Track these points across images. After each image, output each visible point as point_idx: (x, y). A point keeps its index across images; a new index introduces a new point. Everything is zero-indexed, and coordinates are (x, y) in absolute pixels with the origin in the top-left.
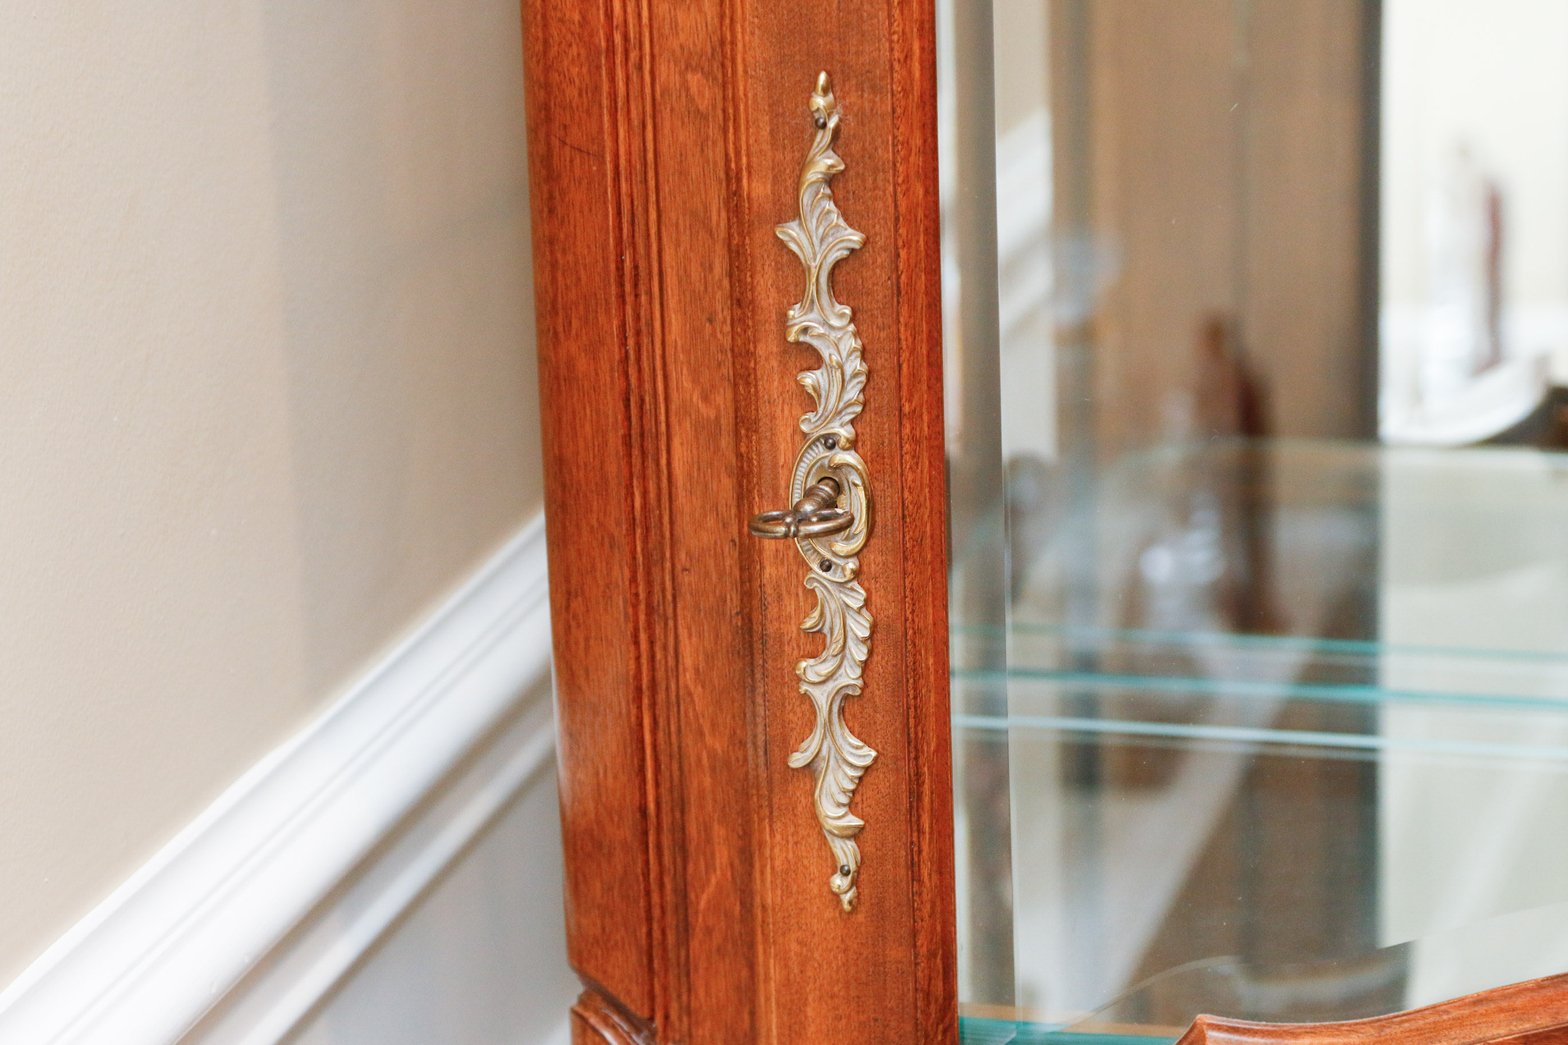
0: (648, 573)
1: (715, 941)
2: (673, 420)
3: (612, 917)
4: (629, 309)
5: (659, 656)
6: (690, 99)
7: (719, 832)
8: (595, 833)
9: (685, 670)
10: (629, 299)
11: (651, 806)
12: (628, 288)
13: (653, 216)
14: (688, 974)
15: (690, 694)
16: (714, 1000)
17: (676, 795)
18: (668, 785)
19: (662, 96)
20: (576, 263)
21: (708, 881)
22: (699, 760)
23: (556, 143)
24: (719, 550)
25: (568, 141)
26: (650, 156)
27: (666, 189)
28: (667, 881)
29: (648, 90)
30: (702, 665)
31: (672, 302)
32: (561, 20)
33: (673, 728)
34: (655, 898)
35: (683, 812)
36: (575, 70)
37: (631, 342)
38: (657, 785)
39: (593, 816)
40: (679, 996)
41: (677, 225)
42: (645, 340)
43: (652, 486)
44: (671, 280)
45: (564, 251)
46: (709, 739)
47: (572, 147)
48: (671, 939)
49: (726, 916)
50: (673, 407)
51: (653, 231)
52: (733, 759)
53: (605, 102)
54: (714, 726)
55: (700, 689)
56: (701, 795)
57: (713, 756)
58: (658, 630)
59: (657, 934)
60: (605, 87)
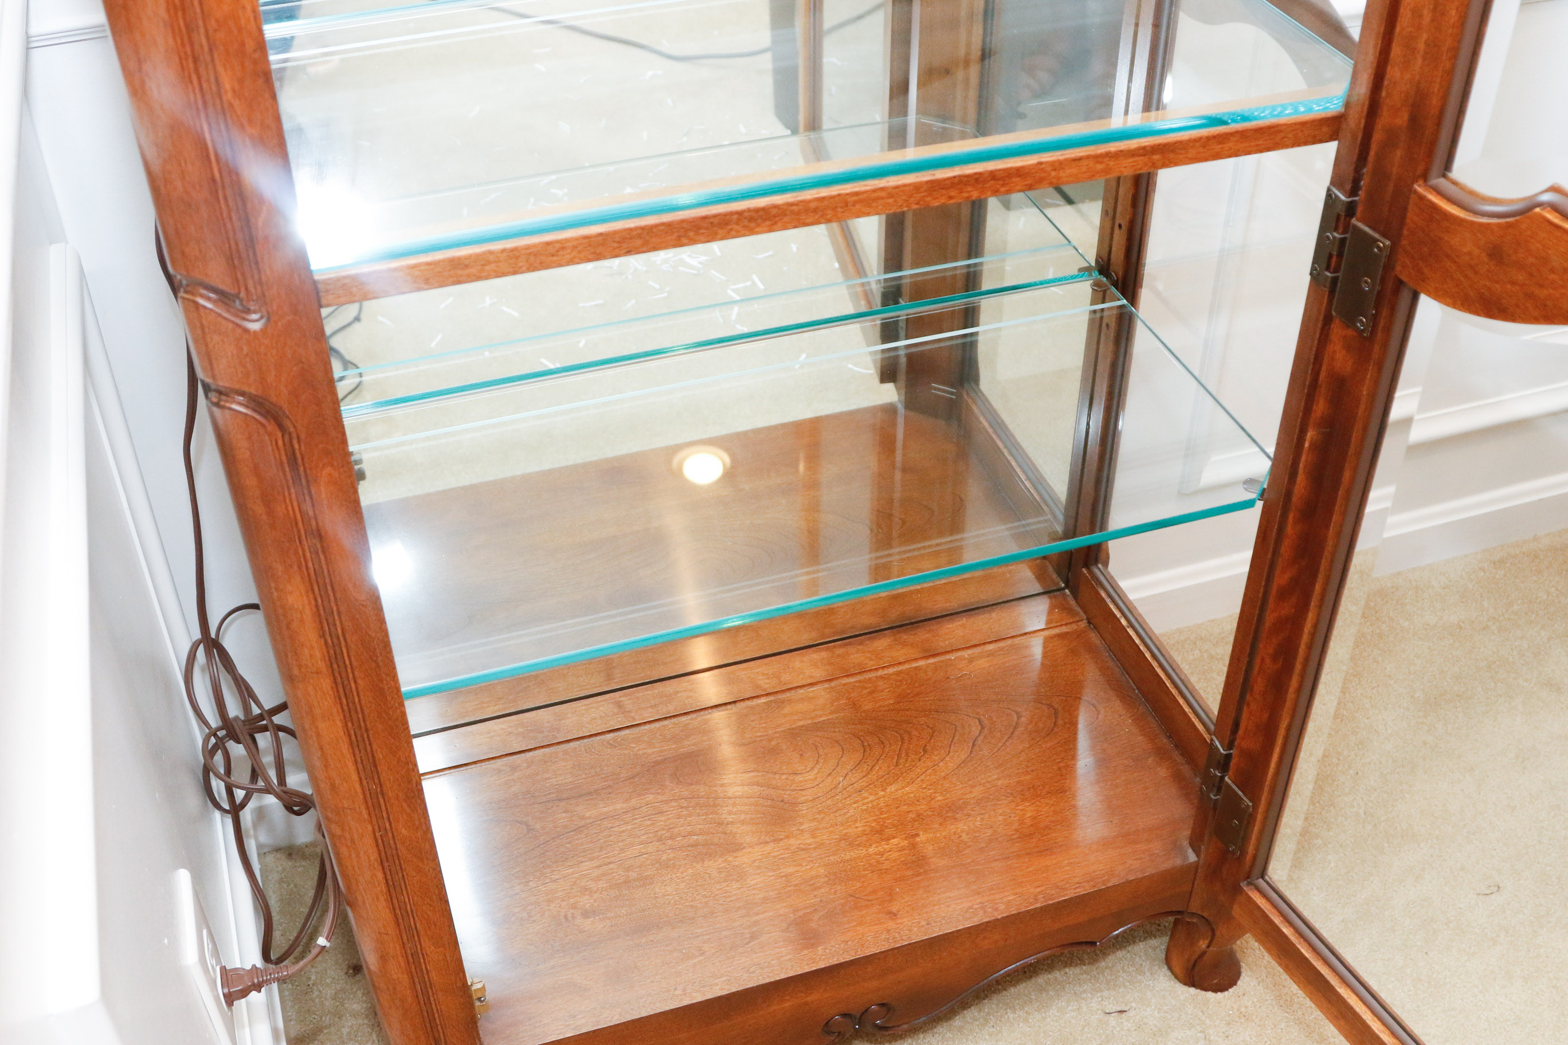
0: (190, 37)
3: (205, 244)
24: (236, 14)
39: (182, 190)
52: (265, 137)
58: (202, 69)
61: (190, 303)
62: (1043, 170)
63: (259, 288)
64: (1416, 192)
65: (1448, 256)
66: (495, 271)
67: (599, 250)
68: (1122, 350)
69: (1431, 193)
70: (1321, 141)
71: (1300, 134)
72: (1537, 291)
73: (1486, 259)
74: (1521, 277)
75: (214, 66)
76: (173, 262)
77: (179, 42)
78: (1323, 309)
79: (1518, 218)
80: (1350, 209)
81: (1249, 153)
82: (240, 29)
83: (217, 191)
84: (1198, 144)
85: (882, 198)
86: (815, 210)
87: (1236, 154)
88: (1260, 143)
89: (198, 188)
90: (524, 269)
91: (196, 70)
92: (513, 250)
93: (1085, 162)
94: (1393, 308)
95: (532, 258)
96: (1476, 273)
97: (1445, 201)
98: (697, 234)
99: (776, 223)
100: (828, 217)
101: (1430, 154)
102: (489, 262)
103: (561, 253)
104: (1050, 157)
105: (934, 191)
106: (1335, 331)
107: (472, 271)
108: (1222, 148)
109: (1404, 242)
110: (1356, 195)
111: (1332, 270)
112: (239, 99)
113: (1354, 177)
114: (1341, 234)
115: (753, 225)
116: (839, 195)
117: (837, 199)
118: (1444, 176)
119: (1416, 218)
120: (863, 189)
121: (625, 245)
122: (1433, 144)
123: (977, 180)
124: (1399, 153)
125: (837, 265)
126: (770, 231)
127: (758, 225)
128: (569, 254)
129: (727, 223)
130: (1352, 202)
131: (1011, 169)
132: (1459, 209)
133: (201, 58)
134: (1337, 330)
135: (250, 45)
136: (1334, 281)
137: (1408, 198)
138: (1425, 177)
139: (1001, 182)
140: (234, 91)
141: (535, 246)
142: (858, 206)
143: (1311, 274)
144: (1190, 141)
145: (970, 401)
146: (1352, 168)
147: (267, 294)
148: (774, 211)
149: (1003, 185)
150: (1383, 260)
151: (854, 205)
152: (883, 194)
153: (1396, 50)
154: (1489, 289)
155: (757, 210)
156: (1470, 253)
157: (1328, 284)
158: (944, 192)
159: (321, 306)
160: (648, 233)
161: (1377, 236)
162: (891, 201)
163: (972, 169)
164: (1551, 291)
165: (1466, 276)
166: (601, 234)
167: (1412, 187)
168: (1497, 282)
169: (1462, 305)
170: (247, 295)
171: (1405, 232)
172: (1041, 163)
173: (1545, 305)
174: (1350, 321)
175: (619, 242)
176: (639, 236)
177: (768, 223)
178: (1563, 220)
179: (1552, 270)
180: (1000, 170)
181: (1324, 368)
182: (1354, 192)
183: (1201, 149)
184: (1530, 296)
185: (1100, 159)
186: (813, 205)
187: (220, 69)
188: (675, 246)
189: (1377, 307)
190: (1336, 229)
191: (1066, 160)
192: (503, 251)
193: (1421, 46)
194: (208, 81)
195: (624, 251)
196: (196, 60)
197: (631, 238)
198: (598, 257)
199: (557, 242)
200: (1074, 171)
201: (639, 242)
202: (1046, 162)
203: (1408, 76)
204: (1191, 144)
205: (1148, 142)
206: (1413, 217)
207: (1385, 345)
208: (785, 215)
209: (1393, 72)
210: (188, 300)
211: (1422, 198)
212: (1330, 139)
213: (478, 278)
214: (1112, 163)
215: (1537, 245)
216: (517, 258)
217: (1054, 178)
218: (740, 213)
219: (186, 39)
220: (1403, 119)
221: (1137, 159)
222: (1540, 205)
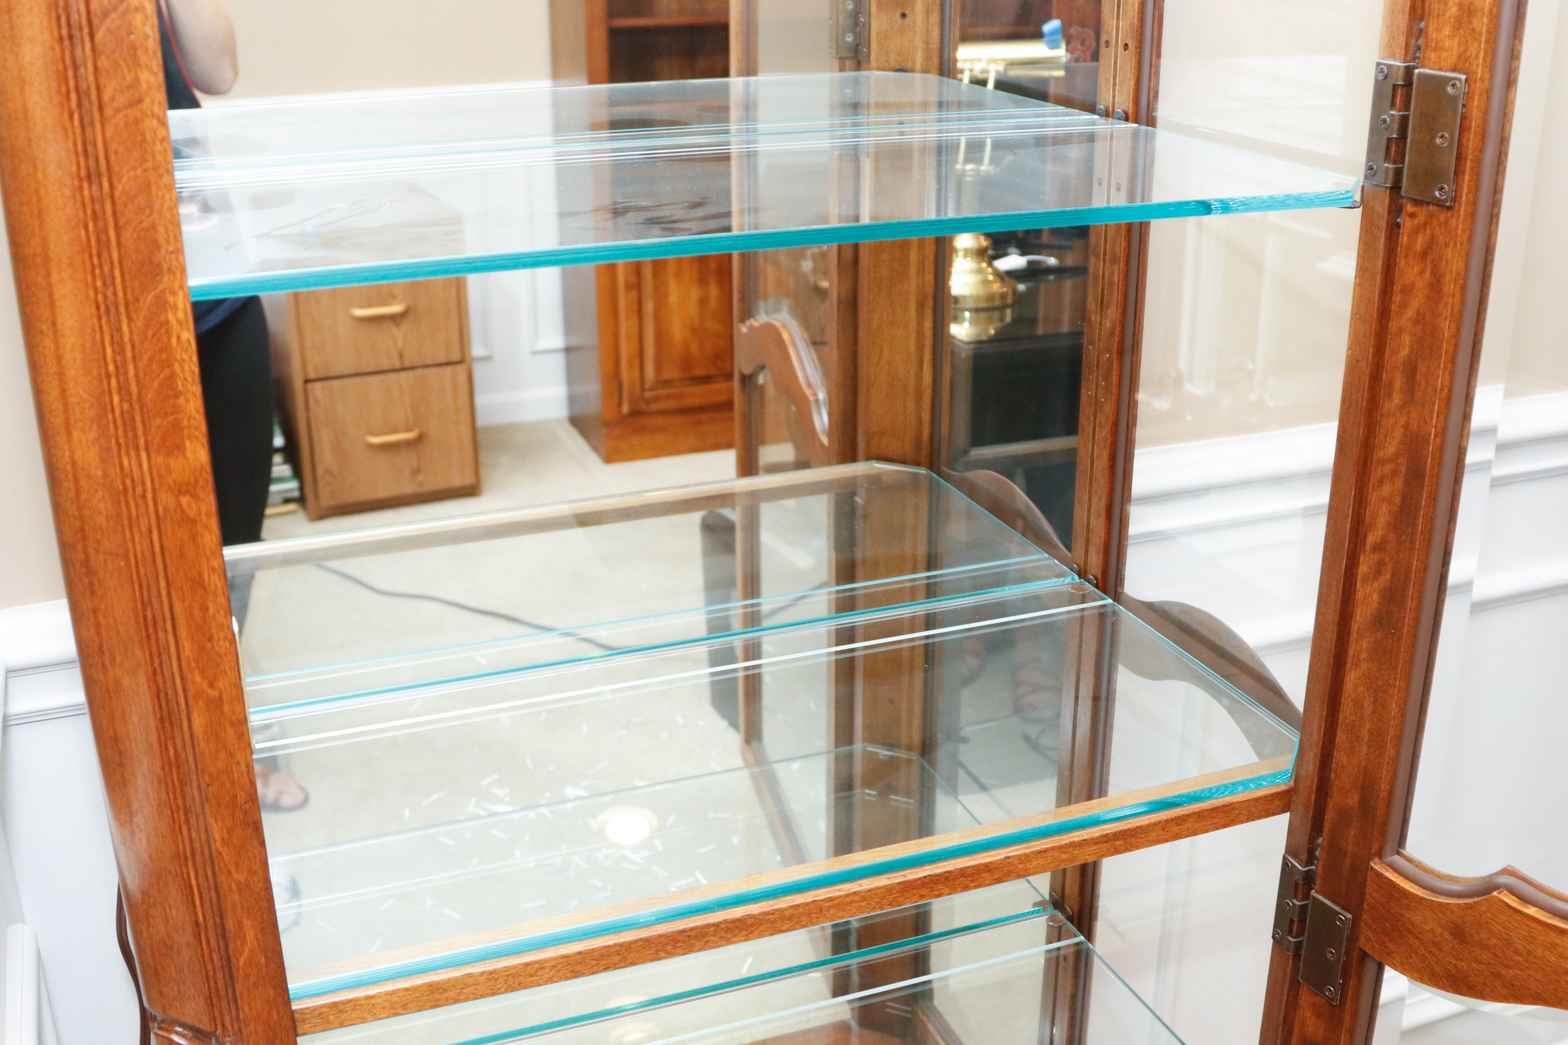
0: (182, 791)
1: (251, 981)
2: (191, 702)
3: (184, 984)
4: (153, 643)
5: (194, 835)
6: (183, 511)
7: (247, 923)
8: (167, 941)
9: (215, 841)
10: (153, 637)
11: (201, 919)
12: (151, 630)
13: (163, 584)
14: (236, 1001)
15: (220, 853)
16: (254, 1011)
17: (215, 909)
18: (208, 904)
19: (164, 512)
20: (115, 621)
21: (243, 950)
22: (230, 887)
23: (92, 552)
24: (229, 770)
25: (101, 549)
26: (157, 549)
27: (171, 569)
28: (215, 956)
29: (152, 509)
30: (226, 836)
31: (183, 632)
32: (89, 477)
33: (209, 874)
34: (209, 967)
35: (221, 917)
36: (102, 506)
37: (157, 661)
38: (202, 905)
39: (165, 933)
40: (230, 1013)
41: (182, 589)
42: (164, 658)
43: (178, 741)
44: (181, 621)
45: (105, 616)
46: (235, 875)
47: (105, 553)
48: (221, 984)
49: (257, 966)
50: (190, 695)
51: (164, 593)
52: (251, 882)
53: (126, 523)
54: (237, 867)
55: (226, 849)
56: (234, 907)
57: (238, 883)
58: (193, 821)
59: (213, 985)
60: (125, 513)
61: (166, 1041)
62: (1010, 864)
63: (236, 1025)
64: (1372, 868)
65: (1410, 932)
66: (473, 994)
67: (578, 968)
68: (1081, 983)
69: (1388, 871)
70: (1274, 814)
71: (1254, 810)
72: (1503, 972)
73: (1449, 937)
74: (1486, 957)
75: (205, 818)
76: (149, 999)
77: (172, 796)
78: (1288, 971)
79: (1476, 899)
80: (1309, 879)
81: (1207, 831)
82: (232, 783)
83: (199, 934)
84: (1157, 828)
85: (856, 902)
86: (790, 918)
87: (1195, 833)
88: (1216, 821)
89: (181, 932)
90: (502, 990)
91: (187, 821)
92: (491, 973)
93: (1050, 854)
94: (1360, 979)
95: (511, 980)
96: (1441, 950)
97: (1402, 878)
98: (674, 947)
99: (752, 933)
100: (804, 923)
101: (1384, 833)
102: (468, 986)
103: (540, 973)
104: (1017, 850)
105: (906, 891)
106: (1303, 998)
107: (452, 994)
108: (1180, 829)
109: (1365, 916)
110: (1312, 864)
111: (1294, 935)
112: (228, 847)
113: (1308, 848)
114: (1301, 901)
115: (729, 935)
116: (814, 901)
117: (812, 906)
118: (1399, 853)
119: (1375, 895)
120: (837, 894)
121: (602, 962)
122: (1385, 824)
123: (947, 878)
124: (1352, 832)
125: (778, 858)
126: (746, 940)
127: (735, 936)
128: (548, 973)
129: (705, 935)
130: (1309, 871)
131: (980, 864)
132: (1416, 887)
133: (193, 809)
134: (1306, 998)
135: (241, 797)
136: (1298, 946)
137: (1366, 875)
138: (1380, 854)
139: (970, 879)
140: (223, 839)
141: (514, 967)
142: (832, 911)
143: (1274, 937)
144: (1149, 825)
145: (925, 1019)
146: (1306, 839)
147: (243, 1030)
148: (750, 921)
149: (972, 881)
150: (1346, 933)
151: (828, 911)
152: (857, 898)
153: (1341, 737)
154: (1455, 965)
155: (734, 921)
156: (1432, 931)
157: (1292, 949)
158: (915, 891)
159: (297, 1035)
160: (626, 950)
161: (1337, 909)
162: (864, 903)
163: (941, 867)
164: (1518, 972)
165: (1430, 952)
166: (580, 953)
167: (1369, 864)
168: (1462, 960)
169: (1430, 980)
170: (223, 1031)
171: (1365, 907)
172: (1008, 858)
173: (1513, 985)
174: (1318, 987)
175: (597, 960)
176: (618, 953)
177: (744, 933)
178: (1520, 904)
179: (1516, 952)
180: (969, 867)
181: (1296, 1032)
182: (1310, 860)
183: (1161, 832)
184: (1497, 975)
185: (1066, 850)
186: (788, 913)
187: (211, 820)
188: (652, 960)
189: (1345, 975)
190: (1295, 896)
191: (1032, 853)
192: (483, 973)
193: (1365, 734)
194: (198, 830)
195: (602, 968)
196: (186, 811)
197: (609, 956)
198: (576, 974)
199: (536, 962)
200: (1041, 862)
201: (617, 958)
202: (1013, 856)
203: (1355, 761)
204: (1151, 828)
205: (1109, 829)
206: (1372, 893)
207: (1355, 1014)
208: (762, 924)
209: (1340, 756)
210: (163, 1037)
211: (1380, 875)
212: (1283, 811)
213: (457, 1001)
214: (1076, 852)
215: (1498, 927)
216: (496, 979)
217: (1021, 870)
218: (716, 925)
219: (178, 794)
220: (1353, 800)
221: (1100, 846)
222: (1497, 887)
